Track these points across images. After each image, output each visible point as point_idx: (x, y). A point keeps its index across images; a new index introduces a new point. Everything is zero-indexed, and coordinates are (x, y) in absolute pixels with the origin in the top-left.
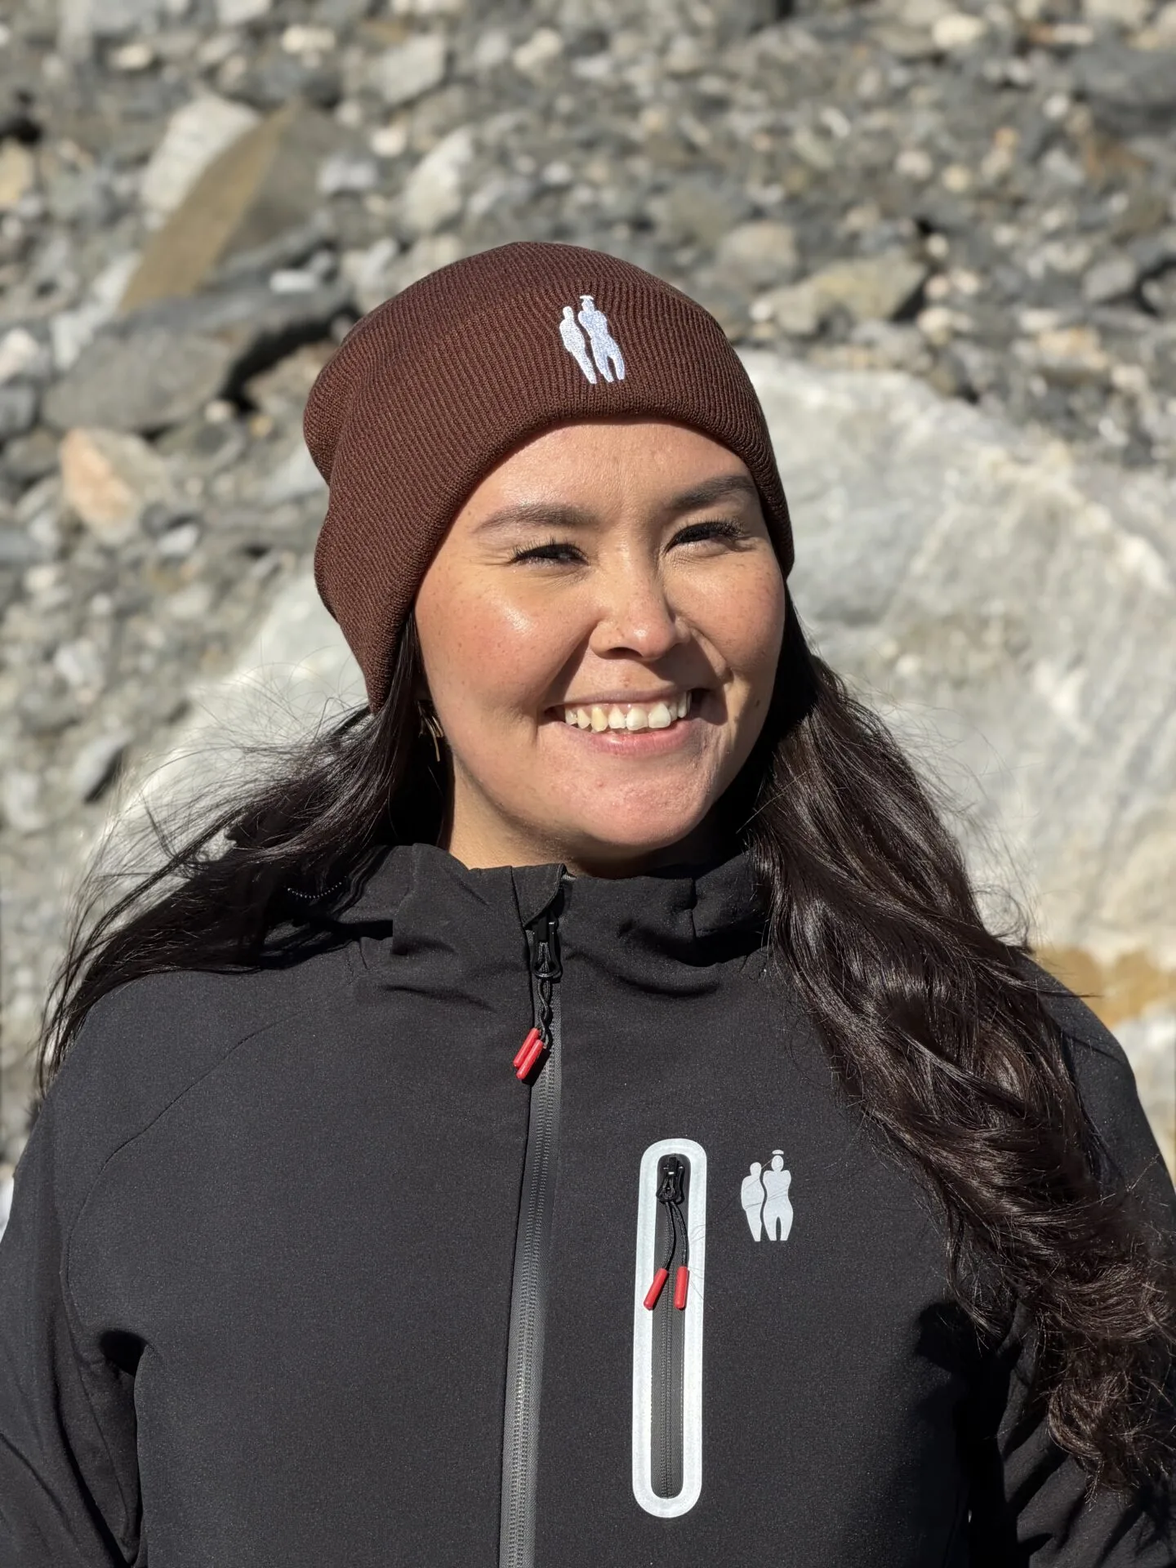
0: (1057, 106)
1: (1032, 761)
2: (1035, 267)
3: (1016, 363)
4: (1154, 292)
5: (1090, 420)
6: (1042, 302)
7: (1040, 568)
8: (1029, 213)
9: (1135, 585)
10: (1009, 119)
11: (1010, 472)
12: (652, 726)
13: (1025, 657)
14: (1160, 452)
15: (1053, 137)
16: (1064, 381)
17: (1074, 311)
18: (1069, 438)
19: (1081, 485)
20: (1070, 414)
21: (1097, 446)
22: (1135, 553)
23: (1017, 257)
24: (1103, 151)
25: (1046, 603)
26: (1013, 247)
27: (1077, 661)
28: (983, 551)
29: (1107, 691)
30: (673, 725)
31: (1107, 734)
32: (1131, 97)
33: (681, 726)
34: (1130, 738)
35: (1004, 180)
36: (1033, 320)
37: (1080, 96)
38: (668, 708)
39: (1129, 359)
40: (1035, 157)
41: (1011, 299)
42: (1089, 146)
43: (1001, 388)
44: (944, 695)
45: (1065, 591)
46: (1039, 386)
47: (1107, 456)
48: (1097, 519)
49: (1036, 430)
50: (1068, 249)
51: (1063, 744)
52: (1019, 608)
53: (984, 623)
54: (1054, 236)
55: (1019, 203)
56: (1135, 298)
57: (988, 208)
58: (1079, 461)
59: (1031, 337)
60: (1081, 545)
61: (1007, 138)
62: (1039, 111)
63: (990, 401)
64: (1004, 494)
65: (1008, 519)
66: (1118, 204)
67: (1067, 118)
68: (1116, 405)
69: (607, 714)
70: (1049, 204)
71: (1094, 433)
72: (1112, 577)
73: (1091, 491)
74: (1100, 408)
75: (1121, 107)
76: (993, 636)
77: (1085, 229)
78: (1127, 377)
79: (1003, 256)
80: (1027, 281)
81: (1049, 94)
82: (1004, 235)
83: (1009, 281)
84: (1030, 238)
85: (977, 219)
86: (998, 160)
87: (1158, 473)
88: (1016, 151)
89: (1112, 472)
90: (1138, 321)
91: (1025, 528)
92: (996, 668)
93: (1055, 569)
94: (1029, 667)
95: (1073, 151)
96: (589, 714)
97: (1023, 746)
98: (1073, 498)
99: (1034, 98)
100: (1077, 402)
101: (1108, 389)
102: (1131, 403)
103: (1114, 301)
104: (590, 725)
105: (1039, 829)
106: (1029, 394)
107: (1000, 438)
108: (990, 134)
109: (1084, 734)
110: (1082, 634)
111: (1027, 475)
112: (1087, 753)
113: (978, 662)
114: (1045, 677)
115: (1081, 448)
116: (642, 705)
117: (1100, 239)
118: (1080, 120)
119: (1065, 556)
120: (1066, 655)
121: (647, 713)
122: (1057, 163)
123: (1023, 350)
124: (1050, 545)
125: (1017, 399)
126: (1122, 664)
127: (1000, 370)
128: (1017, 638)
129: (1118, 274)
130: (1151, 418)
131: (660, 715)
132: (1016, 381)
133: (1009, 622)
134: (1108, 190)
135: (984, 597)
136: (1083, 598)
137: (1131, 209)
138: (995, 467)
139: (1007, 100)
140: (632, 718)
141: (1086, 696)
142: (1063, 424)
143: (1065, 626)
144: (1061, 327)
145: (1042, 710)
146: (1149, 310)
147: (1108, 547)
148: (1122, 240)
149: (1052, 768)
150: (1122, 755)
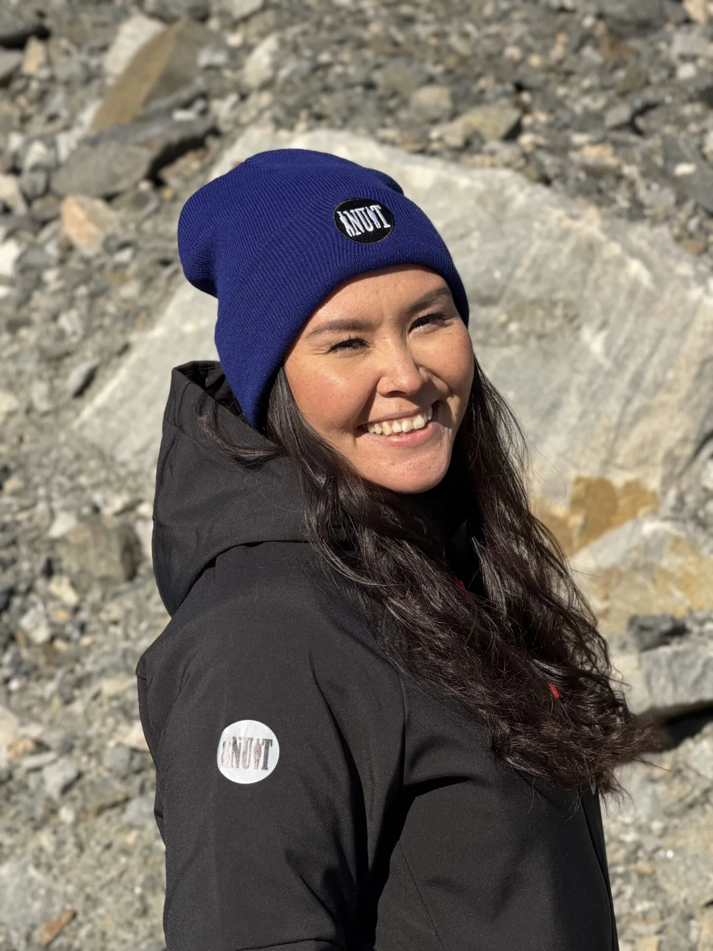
0: (589, 22)
1: (580, 379)
2: (578, 109)
3: (571, 163)
4: (641, 122)
5: (611, 194)
6: (582, 130)
7: (584, 274)
8: (574, 79)
9: (636, 284)
10: (563, 28)
11: (567, 223)
12: (416, 428)
13: (576, 323)
14: (648, 212)
15: (587, 38)
16: (595, 172)
17: (600, 134)
18: (599, 204)
19: (605, 230)
20: (600, 191)
21: (615, 208)
22: (635, 267)
23: (568, 103)
24: (613, 46)
25: (587, 293)
26: (566, 97)
27: (603, 325)
28: (554, 265)
29: (620, 342)
30: (425, 427)
31: (620, 365)
32: (628, 17)
33: (430, 426)
34: (632, 366)
35: (560, 62)
36: (578, 138)
37: (600, 16)
38: (423, 417)
39: (630, 161)
40: (577, 49)
41: (566, 126)
42: (605, 43)
43: (563, 177)
44: (533, 342)
45: (597, 288)
46: (582, 175)
47: (619, 215)
48: (615, 249)
49: (581, 200)
50: (595, 99)
51: (597, 369)
52: (572, 295)
53: (554, 304)
54: (588, 91)
55: (569, 74)
56: (631, 126)
57: (552, 76)
58: (604, 217)
59: (578, 148)
60: (607, 262)
61: (562, 38)
62: (579, 24)
63: (556, 183)
64: (565, 234)
65: (567, 248)
66: (621, 74)
67: (594, 27)
68: (623, 186)
69: (391, 425)
70: (585, 74)
71: (613, 201)
72: (622, 280)
73: (612, 234)
74: (614, 188)
75: (622, 22)
76: (559, 311)
77: (604, 88)
78: (630, 171)
79: (560, 103)
80: (574, 117)
81: (585, 15)
82: (561, 91)
83: (565, 117)
84: (575, 93)
85: (547, 82)
86: (558, 52)
87: (647, 222)
88: (566, 45)
89: (622, 223)
90: (633, 138)
91: (576, 251)
92: (560, 328)
93: (592, 275)
94: (578, 328)
95: (596, 46)
96: (381, 427)
97: (575, 371)
98: (602, 237)
99: (577, 17)
100: (603, 184)
101: (620, 177)
102: (632, 184)
103: (618, 128)
104: (382, 432)
105: (583, 415)
106: (578, 180)
107: (562, 205)
108: (553, 36)
109: (607, 364)
110: (607, 310)
111: (577, 225)
112: (608, 374)
113: (550, 325)
114: (587, 334)
115: (605, 210)
116: (409, 419)
117: (612, 93)
118: (601, 28)
119: (598, 268)
120: (597, 322)
121: (412, 421)
122: (588, 52)
123: (574, 156)
124: (590, 263)
125: (571, 182)
126: (628, 326)
127: (561, 167)
128: (571, 313)
129: (622, 113)
130: (642, 194)
131: (419, 421)
132: (572, 172)
133: (567, 304)
134: (616, 67)
135: (553, 290)
136: (607, 291)
137: (628, 77)
138: (560, 220)
139: (563, 17)
140: (405, 425)
141: (608, 344)
142: (596, 197)
143: (597, 306)
144: (593, 143)
145: (585, 351)
146: (639, 132)
147: (621, 264)
148: (623, 94)
149: (590, 383)
150: (628, 375)
